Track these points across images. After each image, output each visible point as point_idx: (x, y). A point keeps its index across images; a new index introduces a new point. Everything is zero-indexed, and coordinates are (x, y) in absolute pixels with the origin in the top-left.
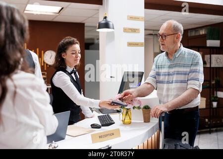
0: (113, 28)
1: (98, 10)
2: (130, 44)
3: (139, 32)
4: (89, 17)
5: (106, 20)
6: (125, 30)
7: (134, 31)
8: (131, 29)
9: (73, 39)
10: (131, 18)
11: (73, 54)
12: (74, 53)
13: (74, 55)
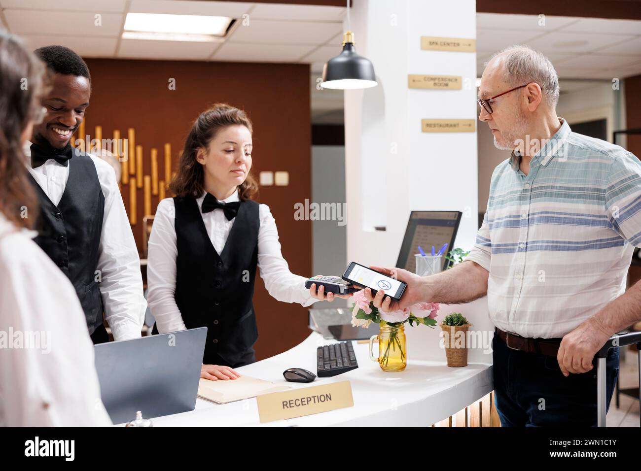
0: (373, 78)
1: (341, 22)
2: (430, 126)
3: (459, 88)
4: (320, 46)
5: (351, 54)
6: (415, 82)
7: (443, 83)
8: (432, 79)
9: (232, 110)
10: (434, 44)
11: (228, 151)
12: (233, 148)
13: (230, 157)
